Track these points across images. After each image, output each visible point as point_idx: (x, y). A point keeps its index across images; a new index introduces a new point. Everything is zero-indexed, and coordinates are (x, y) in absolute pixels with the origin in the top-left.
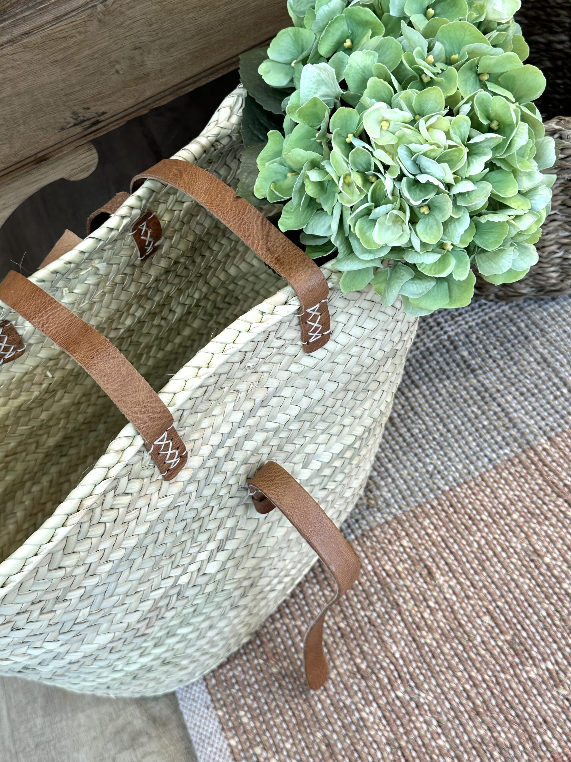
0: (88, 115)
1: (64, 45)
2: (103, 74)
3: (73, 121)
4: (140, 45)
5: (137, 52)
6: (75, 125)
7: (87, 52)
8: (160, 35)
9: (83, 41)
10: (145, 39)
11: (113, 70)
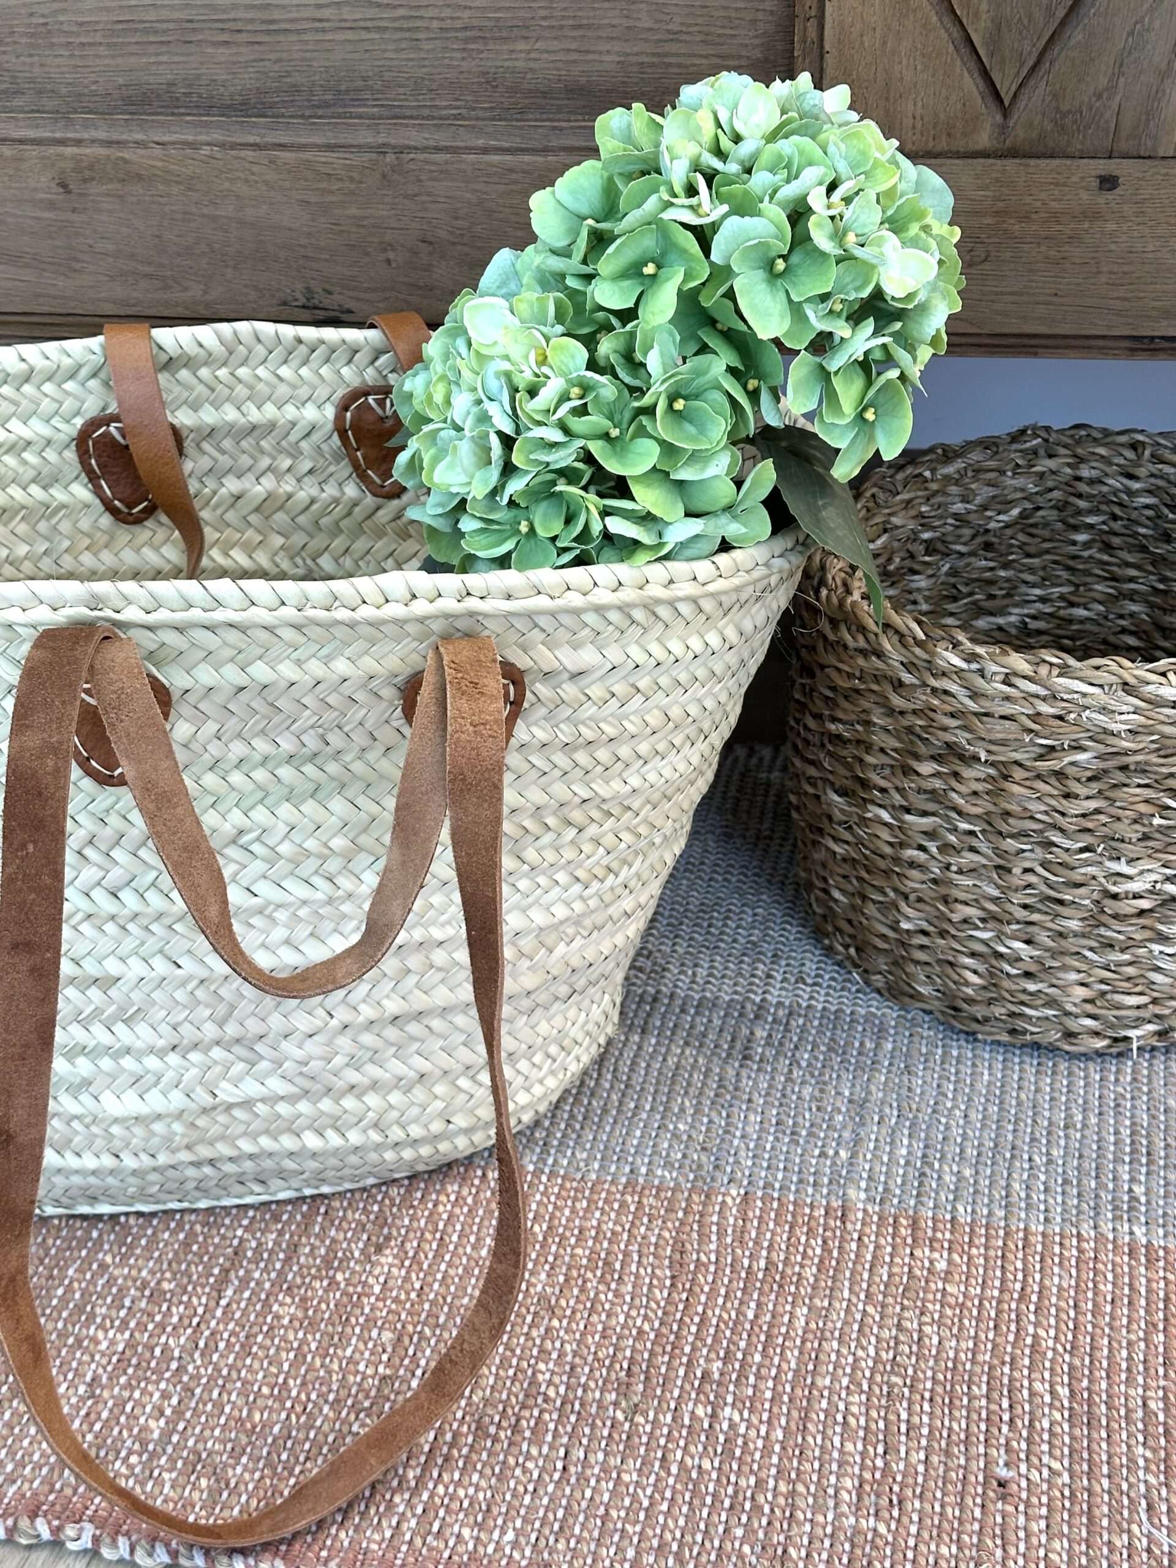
0: (327, 302)
1: (324, 185)
2: (367, 254)
3: (302, 301)
4: (433, 239)
5: (425, 248)
6: (304, 307)
7: (353, 211)
8: (465, 240)
9: (352, 193)
10: (443, 234)
11: (383, 257)
